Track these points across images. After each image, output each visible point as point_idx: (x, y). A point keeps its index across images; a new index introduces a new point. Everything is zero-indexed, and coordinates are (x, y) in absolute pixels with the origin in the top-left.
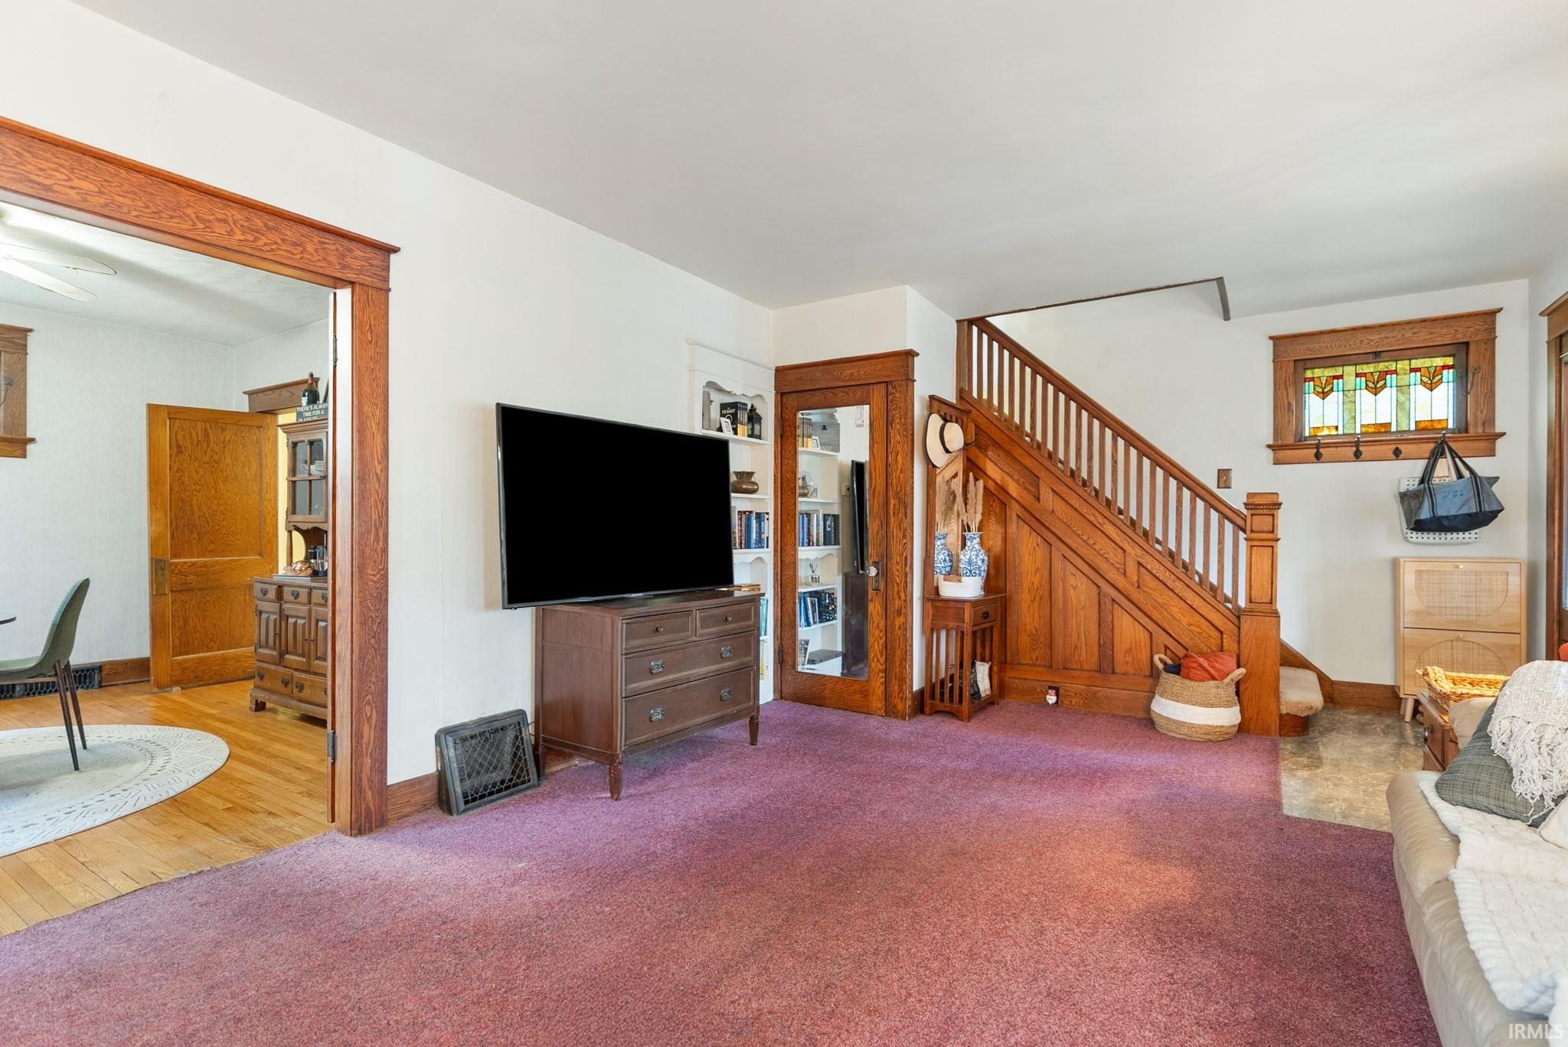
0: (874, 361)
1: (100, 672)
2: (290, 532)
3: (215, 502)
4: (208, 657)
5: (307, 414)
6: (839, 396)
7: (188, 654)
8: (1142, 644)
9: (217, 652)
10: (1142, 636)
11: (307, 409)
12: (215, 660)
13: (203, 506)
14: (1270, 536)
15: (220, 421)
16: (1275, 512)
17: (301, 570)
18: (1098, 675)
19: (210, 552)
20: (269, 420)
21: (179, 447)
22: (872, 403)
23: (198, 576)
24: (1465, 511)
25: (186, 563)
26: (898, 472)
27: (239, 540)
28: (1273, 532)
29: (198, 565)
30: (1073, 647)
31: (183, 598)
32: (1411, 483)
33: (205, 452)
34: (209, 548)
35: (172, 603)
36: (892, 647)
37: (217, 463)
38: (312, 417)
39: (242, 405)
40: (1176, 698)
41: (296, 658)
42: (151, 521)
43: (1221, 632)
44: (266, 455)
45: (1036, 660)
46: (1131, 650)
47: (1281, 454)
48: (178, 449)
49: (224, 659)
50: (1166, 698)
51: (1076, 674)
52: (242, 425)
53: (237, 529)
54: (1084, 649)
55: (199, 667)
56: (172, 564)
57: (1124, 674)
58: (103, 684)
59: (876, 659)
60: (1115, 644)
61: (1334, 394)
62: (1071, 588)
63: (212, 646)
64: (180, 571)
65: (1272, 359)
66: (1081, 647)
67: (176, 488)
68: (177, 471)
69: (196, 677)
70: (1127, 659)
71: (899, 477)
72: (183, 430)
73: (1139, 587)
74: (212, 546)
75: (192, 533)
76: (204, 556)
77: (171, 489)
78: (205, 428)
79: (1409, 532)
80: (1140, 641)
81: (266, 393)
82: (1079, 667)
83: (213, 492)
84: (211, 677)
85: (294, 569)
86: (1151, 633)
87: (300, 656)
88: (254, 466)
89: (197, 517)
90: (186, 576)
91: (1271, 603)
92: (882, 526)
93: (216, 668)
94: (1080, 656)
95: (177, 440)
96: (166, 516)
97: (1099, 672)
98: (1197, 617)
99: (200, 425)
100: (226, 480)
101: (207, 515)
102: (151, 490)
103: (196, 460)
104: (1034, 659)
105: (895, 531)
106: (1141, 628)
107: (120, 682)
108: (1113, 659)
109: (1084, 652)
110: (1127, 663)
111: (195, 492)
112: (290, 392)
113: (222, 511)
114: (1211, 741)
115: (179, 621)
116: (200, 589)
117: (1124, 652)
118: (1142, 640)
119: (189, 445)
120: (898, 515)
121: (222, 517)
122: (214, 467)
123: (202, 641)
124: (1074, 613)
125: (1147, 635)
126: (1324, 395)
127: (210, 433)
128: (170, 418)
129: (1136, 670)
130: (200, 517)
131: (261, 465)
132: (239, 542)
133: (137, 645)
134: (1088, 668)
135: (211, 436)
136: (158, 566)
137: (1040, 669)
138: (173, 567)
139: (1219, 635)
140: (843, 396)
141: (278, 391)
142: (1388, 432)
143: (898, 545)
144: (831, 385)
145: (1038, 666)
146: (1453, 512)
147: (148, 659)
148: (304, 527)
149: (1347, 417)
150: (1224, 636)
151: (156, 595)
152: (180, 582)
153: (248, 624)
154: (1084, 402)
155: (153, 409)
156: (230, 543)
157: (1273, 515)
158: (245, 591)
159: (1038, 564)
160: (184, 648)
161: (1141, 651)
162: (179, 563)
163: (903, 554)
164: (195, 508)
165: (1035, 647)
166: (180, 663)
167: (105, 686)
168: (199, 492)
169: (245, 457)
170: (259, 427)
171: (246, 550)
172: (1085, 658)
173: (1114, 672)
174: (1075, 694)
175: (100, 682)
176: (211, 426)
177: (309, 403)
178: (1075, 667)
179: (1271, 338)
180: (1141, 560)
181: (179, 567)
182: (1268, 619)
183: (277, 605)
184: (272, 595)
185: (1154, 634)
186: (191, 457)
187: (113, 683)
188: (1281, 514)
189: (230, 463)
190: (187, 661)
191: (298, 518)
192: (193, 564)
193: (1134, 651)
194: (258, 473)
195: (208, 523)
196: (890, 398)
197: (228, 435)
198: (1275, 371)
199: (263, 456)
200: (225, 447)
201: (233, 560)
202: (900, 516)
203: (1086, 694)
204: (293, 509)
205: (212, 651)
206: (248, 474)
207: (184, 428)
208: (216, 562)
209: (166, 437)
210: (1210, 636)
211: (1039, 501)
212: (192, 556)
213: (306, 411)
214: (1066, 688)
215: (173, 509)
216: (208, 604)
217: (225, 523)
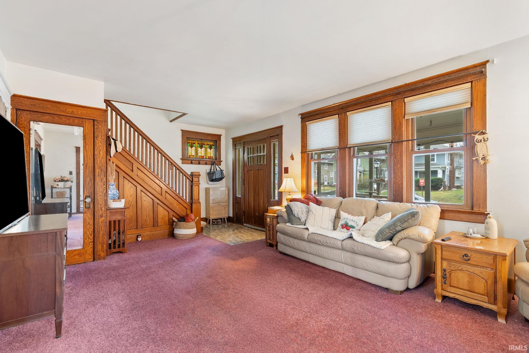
0: (87, 109)
6: (63, 120)
8: (166, 216)
10: (166, 213)
14: (198, 183)
16: (199, 177)
18: (153, 228)
22: (85, 127)
24: (219, 177)
26: (101, 158)
28: (199, 182)
30: (145, 220)
32: (208, 171)
36: (97, 231)
40: (185, 228)
43: (187, 209)
45: (131, 227)
46: (163, 218)
47: (184, 161)
50: (182, 229)
51: (146, 229)
54: (148, 220)
57: (161, 226)
59: (88, 238)
60: (158, 217)
61: (194, 147)
62: (144, 201)
65: (181, 136)
66: (147, 220)
70: (162, 221)
71: (101, 160)
73: (166, 199)
79: (209, 181)
80: (165, 215)
82: (147, 227)
86: (169, 212)
91: (198, 200)
92: (91, 180)
94: (147, 223)
97: (154, 226)
98: (181, 206)
104: (130, 227)
105: (99, 182)
106: (166, 211)
108: (158, 222)
109: (148, 222)
110: (162, 222)
114: (192, 238)
117: (161, 219)
118: (166, 214)
120: (101, 176)
124: (145, 209)
125: (167, 212)
126: (192, 147)
129: (164, 224)
134: (150, 226)
137: (133, 230)
139: (186, 210)
140: (65, 120)
142: (203, 158)
143: (100, 189)
144: (58, 113)
145: (132, 229)
146: (218, 177)
149: (196, 153)
150: (188, 210)
154: (148, 140)
157: (199, 178)
159: (132, 194)
161: (166, 218)
163: (103, 192)
165: (130, 223)
172: (149, 223)
173: (158, 226)
174: (147, 235)
178: (145, 227)
179: (181, 130)
180: (166, 190)
182: (198, 204)
185: (170, 212)
188: (200, 177)
193: (164, 218)
196: (96, 127)
198: (182, 139)
202: (102, 176)
203: (150, 235)
210: (184, 210)
211: (133, 172)
214: (143, 234)
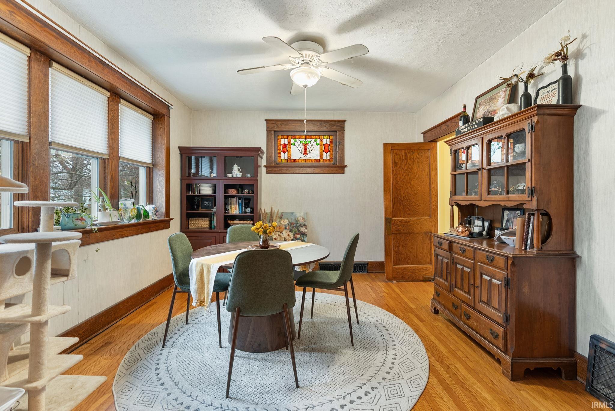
1: (367, 266)
2: (452, 206)
3: (410, 189)
4: (408, 268)
5: (463, 131)
7: (399, 265)
9: (411, 266)
11: (463, 127)
12: (410, 270)
13: (405, 192)
15: (412, 148)
17: (462, 232)
19: (408, 215)
20: (433, 146)
21: (395, 163)
23: (403, 226)
25: (398, 220)
27: (420, 209)
29: (403, 221)
31: (397, 237)
33: (406, 165)
34: (408, 213)
35: (393, 239)
37: (411, 170)
38: (468, 131)
39: (420, 139)
41: (463, 293)
42: (385, 199)
44: (432, 164)
48: (395, 164)
49: (414, 269)
52: (421, 149)
53: (419, 203)
55: (404, 272)
56: (393, 220)
58: (369, 271)
63: (409, 262)
64: (396, 224)
67: (394, 183)
68: (395, 175)
69: (403, 277)
72: (397, 155)
74: (409, 212)
75: (401, 205)
76: (406, 217)
77: (392, 184)
78: (406, 152)
81: (432, 130)
83: (409, 185)
84: (409, 278)
85: (458, 231)
87: (465, 292)
88: (427, 170)
89: (403, 197)
90: (399, 227)
93: (411, 273)
95: (394, 160)
96: (391, 197)
99: (404, 152)
100: (415, 178)
101: (407, 196)
102: (385, 185)
103: (402, 169)
107: (374, 271)
111: (402, 185)
112: (446, 125)
113: (413, 194)
115: (396, 248)
116: (404, 233)
119: (399, 162)
121: (413, 197)
122: (409, 172)
123: (405, 259)
127: (408, 155)
128: (392, 149)
130: (404, 197)
131: (430, 169)
132: (420, 210)
133: (379, 256)
135: (408, 156)
136: (388, 221)
138: (393, 222)
141: (439, 127)
147: (384, 262)
148: (463, 203)
151: (387, 235)
152: (396, 230)
153: (424, 253)
155: (385, 145)
156: (416, 210)
158: (423, 235)
160: (398, 262)
162: (396, 220)
164: (402, 193)
166: (396, 269)
167: (369, 272)
168: (403, 185)
169: (423, 165)
170: (429, 150)
171: (423, 214)
175: (367, 270)
176: (408, 151)
177: (464, 124)
181: (396, 222)
183: (449, 254)
184: (445, 246)
186: (400, 167)
187: (372, 271)
189: (416, 169)
190: (399, 268)
191: (458, 197)
192: (401, 221)
194: (429, 174)
195: (407, 200)
197: (416, 155)
199: (431, 164)
200: (414, 161)
201: (418, 219)
204: (454, 192)
205: (409, 265)
206: (424, 174)
207: (397, 153)
208: (411, 220)
209: (390, 159)
212: (401, 217)
213: (462, 129)
215: (393, 193)
216: (407, 241)
217: (414, 200)
